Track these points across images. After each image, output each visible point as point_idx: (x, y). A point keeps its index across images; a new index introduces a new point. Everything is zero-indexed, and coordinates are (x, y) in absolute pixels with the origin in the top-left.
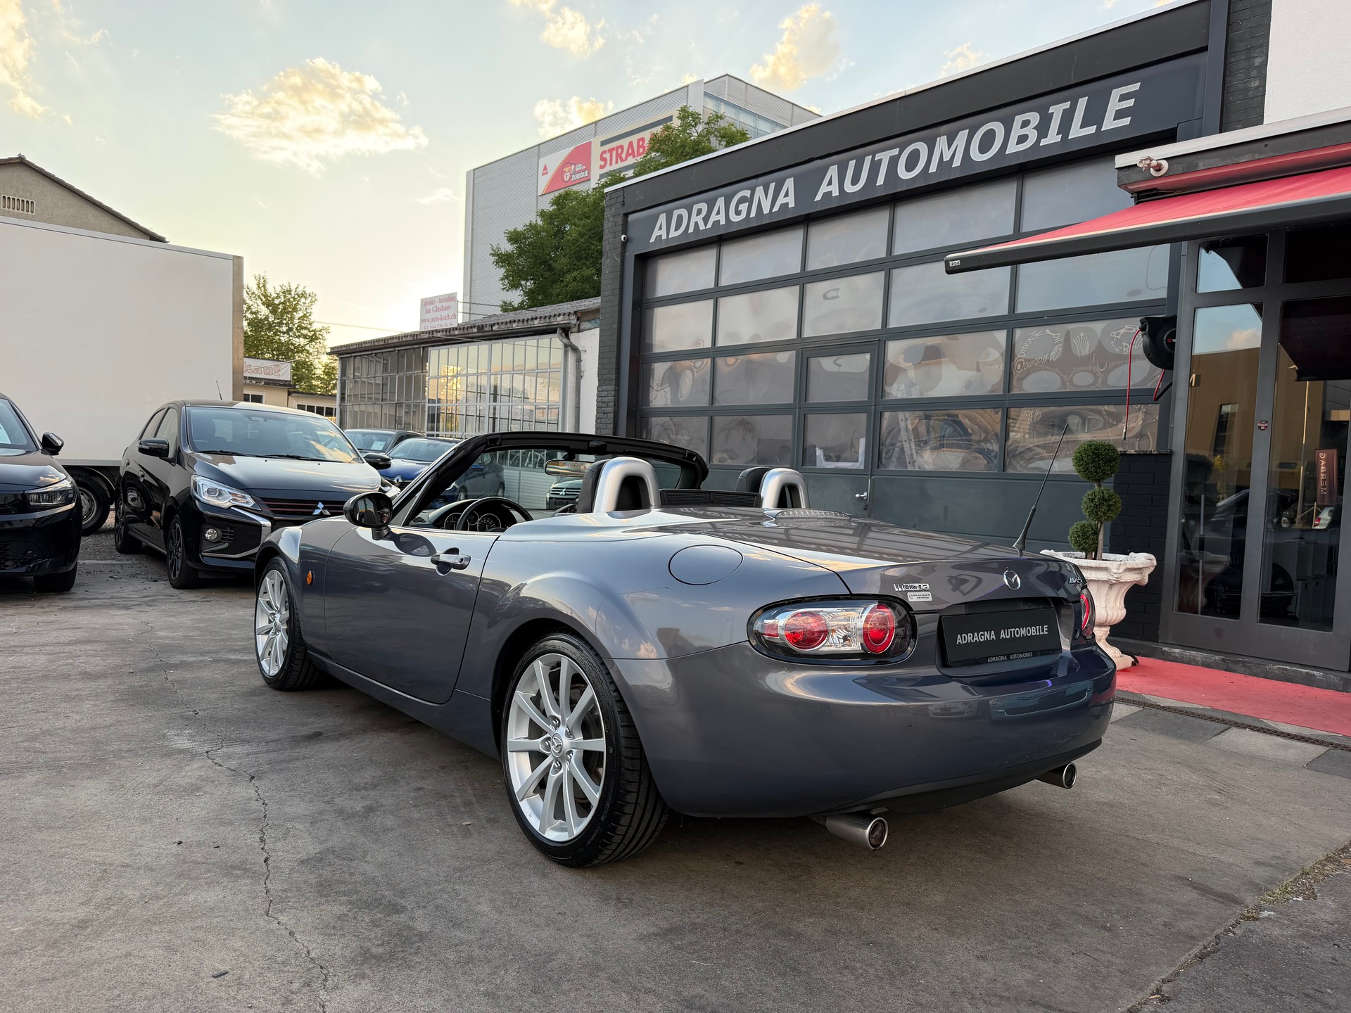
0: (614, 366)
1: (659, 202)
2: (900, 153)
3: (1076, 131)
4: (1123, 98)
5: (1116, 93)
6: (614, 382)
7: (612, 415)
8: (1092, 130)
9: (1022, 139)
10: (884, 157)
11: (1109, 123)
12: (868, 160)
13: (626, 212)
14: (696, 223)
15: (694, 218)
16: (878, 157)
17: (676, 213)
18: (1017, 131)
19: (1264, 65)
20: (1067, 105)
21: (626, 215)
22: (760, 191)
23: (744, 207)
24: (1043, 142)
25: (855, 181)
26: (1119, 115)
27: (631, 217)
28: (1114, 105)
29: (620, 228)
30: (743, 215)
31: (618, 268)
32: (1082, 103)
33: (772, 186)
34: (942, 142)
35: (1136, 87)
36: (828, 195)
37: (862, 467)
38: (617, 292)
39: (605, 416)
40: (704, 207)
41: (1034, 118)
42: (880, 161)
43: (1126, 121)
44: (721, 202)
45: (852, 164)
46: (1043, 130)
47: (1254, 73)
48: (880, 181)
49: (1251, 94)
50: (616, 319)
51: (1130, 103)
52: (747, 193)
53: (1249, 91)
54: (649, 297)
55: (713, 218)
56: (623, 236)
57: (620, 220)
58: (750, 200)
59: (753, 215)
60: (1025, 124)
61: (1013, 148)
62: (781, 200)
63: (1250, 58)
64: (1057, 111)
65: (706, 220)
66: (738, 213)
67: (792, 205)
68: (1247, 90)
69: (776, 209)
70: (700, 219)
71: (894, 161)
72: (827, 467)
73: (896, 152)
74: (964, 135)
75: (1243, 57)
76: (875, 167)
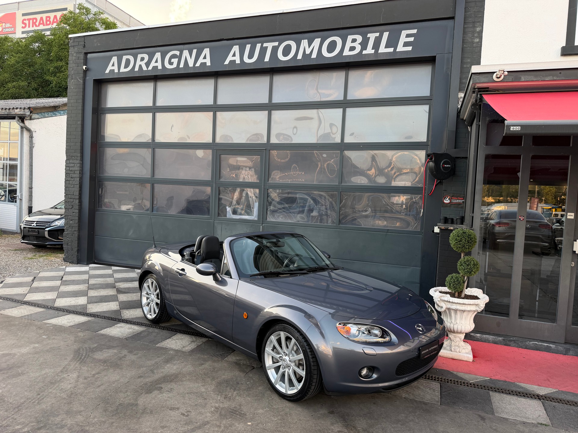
0: (79, 148)
1: (112, 49)
2: (279, 45)
3: (382, 49)
4: (408, 36)
5: (404, 33)
6: (79, 158)
7: (78, 179)
8: (391, 50)
9: (352, 49)
10: (270, 46)
11: (400, 48)
12: (259, 46)
13: (87, 52)
14: (140, 66)
15: (139, 63)
16: (265, 45)
17: (125, 58)
18: (349, 44)
19: (481, 32)
20: (377, 34)
21: (86, 54)
22: (186, 53)
23: (175, 61)
24: (364, 52)
25: (251, 56)
26: (406, 44)
27: (89, 56)
28: (403, 39)
29: (82, 61)
30: (175, 65)
31: (81, 86)
32: (386, 35)
33: (195, 51)
34: (304, 43)
35: (415, 31)
36: (233, 62)
37: (256, 219)
38: (81, 101)
39: (73, 179)
40: (146, 57)
41: (359, 38)
42: (267, 48)
43: (410, 48)
44: (158, 55)
45: (248, 47)
46: (364, 45)
47: (476, 35)
48: (267, 59)
49: (475, 45)
50: (80, 119)
51: (412, 39)
52: (178, 53)
53: (474, 43)
54: (103, 107)
55: (153, 64)
56: (84, 67)
57: (82, 56)
58: (180, 58)
59: (182, 66)
60: (354, 41)
61: (346, 53)
62: (201, 60)
63: (474, 27)
64: (372, 36)
65: (148, 64)
66: (171, 63)
67: (209, 64)
68: (473, 43)
69: (198, 64)
70: (143, 64)
71: (275, 50)
72: (234, 218)
73: (276, 44)
74: (317, 41)
75: (471, 26)
76: (263, 51)
